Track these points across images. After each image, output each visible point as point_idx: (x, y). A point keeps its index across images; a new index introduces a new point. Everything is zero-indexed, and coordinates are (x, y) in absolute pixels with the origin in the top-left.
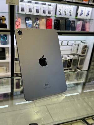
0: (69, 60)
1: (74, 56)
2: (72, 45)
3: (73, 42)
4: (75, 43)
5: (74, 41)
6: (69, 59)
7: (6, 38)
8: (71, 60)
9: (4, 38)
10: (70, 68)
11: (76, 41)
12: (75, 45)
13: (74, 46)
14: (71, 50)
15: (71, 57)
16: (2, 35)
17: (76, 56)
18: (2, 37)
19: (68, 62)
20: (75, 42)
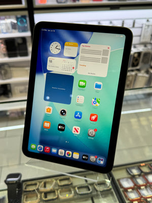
0: (136, 55)
1: (145, 46)
2: (142, 27)
3: (144, 21)
4: (147, 23)
5: (146, 20)
6: (135, 53)
7: (25, 21)
8: (139, 54)
9: (22, 22)
10: (138, 67)
11: (150, 20)
12: (147, 27)
13: (145, 29)
14: (140, 36)
15: (139, 48)
16: (19, 16)
17: (149, 47)
18: (19, 20)
19: (134, 57)
20: (148, 21)
